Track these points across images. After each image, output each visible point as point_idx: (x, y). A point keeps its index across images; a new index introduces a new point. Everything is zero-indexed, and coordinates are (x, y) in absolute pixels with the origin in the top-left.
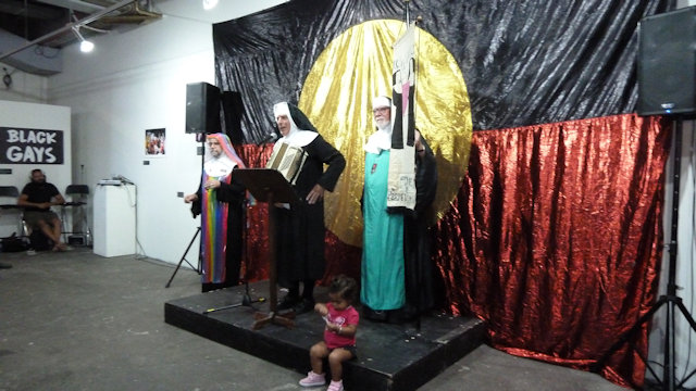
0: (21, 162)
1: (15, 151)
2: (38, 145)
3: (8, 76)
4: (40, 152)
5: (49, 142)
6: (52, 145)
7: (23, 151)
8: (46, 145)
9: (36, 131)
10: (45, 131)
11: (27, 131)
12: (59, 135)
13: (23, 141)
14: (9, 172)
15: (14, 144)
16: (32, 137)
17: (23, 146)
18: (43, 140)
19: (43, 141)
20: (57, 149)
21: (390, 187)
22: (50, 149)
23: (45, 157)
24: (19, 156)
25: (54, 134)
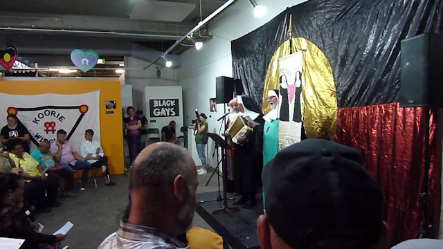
0: (160, 116)
1: (157, 111)
2: (167, 107)
3: (159, 71)
4: (168, 111)
7: (160, 111)
8: (171, 107)
9: (166, 100)
11: (162, 101)
13: (160, 105)
14: (155, 121)
15: (157, 107)
16: (164, 103)
17: (160, 108)
19: (169, 105)
20: (176, 108)
21: (280, 144)
23: (170, 113)
24: (159, 113)
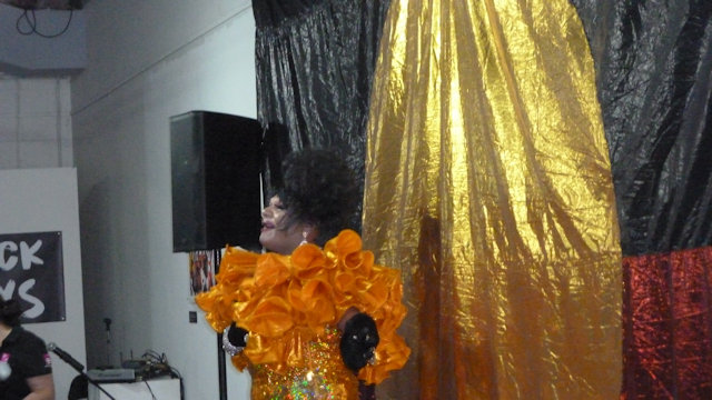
5: (26, 266)
6: (34, 271)
8: (19, 275)
10: (17, 238)
12: (51, 245)
18: (13, 261)
19: (11, 264)
22: (30, 283)
25: (39, 244)
